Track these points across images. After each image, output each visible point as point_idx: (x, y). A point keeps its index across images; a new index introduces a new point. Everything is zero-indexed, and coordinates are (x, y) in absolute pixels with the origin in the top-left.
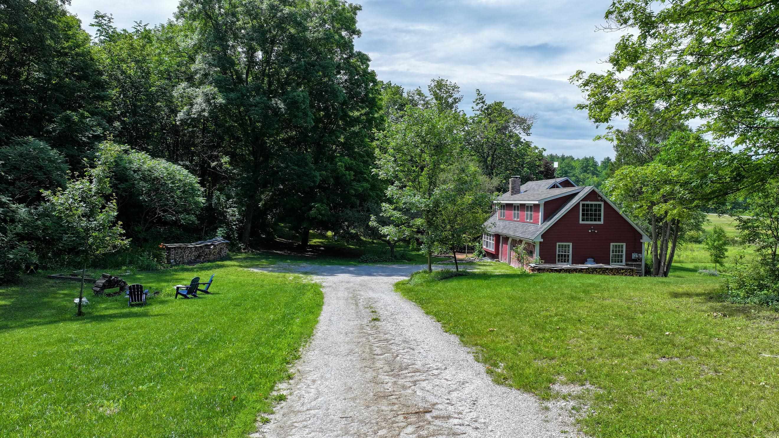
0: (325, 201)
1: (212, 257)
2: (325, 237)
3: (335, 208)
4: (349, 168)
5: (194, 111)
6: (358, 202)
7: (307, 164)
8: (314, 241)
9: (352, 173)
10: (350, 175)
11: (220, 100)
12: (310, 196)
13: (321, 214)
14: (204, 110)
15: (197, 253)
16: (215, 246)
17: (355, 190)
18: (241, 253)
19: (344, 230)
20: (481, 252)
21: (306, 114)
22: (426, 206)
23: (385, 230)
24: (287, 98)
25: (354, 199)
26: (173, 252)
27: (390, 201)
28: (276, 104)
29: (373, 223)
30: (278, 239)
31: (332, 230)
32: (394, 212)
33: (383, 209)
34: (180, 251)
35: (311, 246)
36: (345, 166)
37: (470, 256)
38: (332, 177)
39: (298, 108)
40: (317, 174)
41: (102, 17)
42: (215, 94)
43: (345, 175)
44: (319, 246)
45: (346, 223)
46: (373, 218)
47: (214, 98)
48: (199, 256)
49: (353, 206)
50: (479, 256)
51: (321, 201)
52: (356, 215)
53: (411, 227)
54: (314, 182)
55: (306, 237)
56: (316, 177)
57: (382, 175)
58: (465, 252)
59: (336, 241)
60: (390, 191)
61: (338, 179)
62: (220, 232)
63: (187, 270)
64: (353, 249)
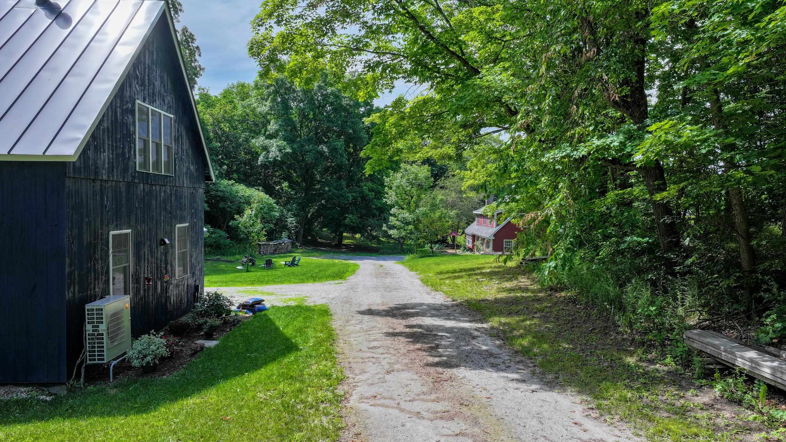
0: (355, 213)
1: (283, 251)
2: (353, 238)
3: (361, 217)
4: (371, 190)
5: (270, 156)
6: (378, 213)
7: (342, 189)
8: (346, 242)
9: (374, 194)
10: (372, 195)
11: (289, 150)
12: (345, 210)
13: (352, 222)
14: (278, 156)
15: (274, 248)
16: (285, 244)
17: (376, 205)
18: (298, 249)
19: (368, 233)
20: (465, 248)
21: (342, 156)
22: (412, 219)
23: (391, 232)
24: (330, 146)
25: (375, 211)
26: (262, 247)
27: (394, 215)
28: (322, 149)
29: (384, 228)
30: (319, 240)
31: (360, 232)
32: (397, 222)
33: (390, 220)
34: (266, 246)
35: (345, 245)
36: (369, 189)
37: (458, 251)
38: (360, 197)
39: (337, 152)
40: (350, 195)
41: (203, 89)
42: (285, 146)
43: (368, 195)
44: (350, 245)
45: (369, 228)
46: (384, 225)
47: (285, 149)
48: (275, 250)
49: (374, 216)
50: (464, 250)
51: (352, 213)
52: (376, 222)
53: (407, 230)
54: (348, 201)
55: (341, 238)
56: (349, 197)
57: (389, 202)
58: (454, 249)
59: (362, 241)
60: (393, 211)
61: (364, 198)
62: (284, 234)
63: (282, 257)
64: (375, 247)
